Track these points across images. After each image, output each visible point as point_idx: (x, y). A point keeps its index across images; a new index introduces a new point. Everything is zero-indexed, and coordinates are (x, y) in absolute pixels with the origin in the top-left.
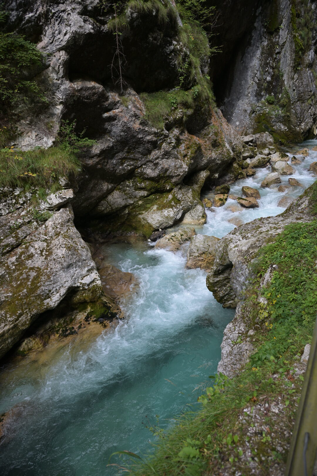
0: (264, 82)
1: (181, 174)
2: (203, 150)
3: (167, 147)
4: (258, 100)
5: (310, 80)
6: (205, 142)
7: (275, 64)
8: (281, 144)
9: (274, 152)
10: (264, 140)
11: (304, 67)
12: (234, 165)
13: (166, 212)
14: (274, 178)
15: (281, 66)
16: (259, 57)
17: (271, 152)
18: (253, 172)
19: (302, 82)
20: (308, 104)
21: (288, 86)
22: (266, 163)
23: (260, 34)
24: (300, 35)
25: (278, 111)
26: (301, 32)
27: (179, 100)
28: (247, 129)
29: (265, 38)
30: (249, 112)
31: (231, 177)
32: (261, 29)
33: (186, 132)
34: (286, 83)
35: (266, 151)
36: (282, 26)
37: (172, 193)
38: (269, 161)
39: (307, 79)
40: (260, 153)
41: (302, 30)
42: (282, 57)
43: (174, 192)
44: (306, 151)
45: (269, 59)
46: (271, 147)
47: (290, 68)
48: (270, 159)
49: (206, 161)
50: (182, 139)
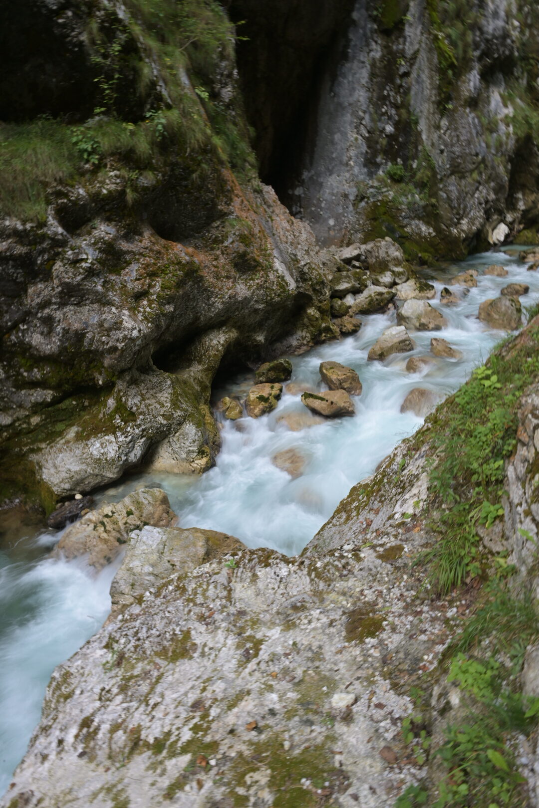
0: (380, 136)
1: (120, 346)
2: (209, 279)
3: (67, 273)
4: (371, 174)
5: (474, 131)
6: (216, 259)
7: (401, 97)
8: (423, 262)
9: (404, 280)
10: (382, 254)
11: (461, 106)
12: (309, 311)
13: (96, 447)
14: (396, 340)
15: (412, 102)
16: (367, 82)
17: (397, 281)
18: (354, 326)
19: (458, 136)
20: (474, 180)
21: (430, 143)
22: (387, 305)
23: (365, 35)
24: (448, 36)
25: (413, 196)
26: (449, 31)
27: (105, 144)
28: (352, 234)
29: (376, 42)
30: (352, 198)
31: (303, 338)
32: (366, 25)
33: (147, 234)
34: (424, 137)
35: (387, 278)
36: (409, 17)
37: (115, 395)
38: (392, 299)
39: (468, 129)
40: (375, 282)
41: (452, 26)
42: (414, 83)
43: (119, 391)
44: (472, 276)
45: (388, 88)
46: (396, 269)
47: (431, 105)
48: (394, 295)
49: (221, 306)
50: (128, 252)
